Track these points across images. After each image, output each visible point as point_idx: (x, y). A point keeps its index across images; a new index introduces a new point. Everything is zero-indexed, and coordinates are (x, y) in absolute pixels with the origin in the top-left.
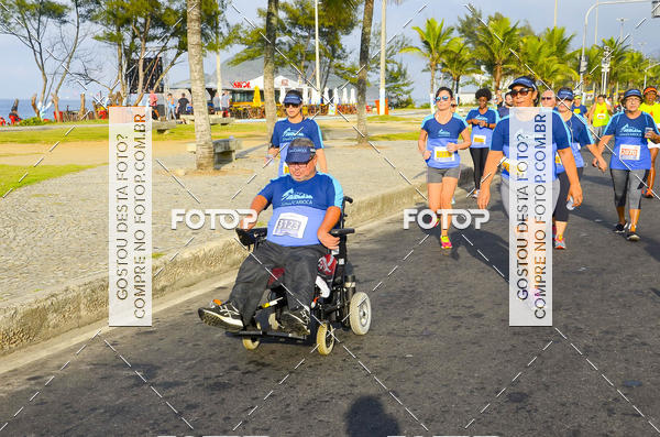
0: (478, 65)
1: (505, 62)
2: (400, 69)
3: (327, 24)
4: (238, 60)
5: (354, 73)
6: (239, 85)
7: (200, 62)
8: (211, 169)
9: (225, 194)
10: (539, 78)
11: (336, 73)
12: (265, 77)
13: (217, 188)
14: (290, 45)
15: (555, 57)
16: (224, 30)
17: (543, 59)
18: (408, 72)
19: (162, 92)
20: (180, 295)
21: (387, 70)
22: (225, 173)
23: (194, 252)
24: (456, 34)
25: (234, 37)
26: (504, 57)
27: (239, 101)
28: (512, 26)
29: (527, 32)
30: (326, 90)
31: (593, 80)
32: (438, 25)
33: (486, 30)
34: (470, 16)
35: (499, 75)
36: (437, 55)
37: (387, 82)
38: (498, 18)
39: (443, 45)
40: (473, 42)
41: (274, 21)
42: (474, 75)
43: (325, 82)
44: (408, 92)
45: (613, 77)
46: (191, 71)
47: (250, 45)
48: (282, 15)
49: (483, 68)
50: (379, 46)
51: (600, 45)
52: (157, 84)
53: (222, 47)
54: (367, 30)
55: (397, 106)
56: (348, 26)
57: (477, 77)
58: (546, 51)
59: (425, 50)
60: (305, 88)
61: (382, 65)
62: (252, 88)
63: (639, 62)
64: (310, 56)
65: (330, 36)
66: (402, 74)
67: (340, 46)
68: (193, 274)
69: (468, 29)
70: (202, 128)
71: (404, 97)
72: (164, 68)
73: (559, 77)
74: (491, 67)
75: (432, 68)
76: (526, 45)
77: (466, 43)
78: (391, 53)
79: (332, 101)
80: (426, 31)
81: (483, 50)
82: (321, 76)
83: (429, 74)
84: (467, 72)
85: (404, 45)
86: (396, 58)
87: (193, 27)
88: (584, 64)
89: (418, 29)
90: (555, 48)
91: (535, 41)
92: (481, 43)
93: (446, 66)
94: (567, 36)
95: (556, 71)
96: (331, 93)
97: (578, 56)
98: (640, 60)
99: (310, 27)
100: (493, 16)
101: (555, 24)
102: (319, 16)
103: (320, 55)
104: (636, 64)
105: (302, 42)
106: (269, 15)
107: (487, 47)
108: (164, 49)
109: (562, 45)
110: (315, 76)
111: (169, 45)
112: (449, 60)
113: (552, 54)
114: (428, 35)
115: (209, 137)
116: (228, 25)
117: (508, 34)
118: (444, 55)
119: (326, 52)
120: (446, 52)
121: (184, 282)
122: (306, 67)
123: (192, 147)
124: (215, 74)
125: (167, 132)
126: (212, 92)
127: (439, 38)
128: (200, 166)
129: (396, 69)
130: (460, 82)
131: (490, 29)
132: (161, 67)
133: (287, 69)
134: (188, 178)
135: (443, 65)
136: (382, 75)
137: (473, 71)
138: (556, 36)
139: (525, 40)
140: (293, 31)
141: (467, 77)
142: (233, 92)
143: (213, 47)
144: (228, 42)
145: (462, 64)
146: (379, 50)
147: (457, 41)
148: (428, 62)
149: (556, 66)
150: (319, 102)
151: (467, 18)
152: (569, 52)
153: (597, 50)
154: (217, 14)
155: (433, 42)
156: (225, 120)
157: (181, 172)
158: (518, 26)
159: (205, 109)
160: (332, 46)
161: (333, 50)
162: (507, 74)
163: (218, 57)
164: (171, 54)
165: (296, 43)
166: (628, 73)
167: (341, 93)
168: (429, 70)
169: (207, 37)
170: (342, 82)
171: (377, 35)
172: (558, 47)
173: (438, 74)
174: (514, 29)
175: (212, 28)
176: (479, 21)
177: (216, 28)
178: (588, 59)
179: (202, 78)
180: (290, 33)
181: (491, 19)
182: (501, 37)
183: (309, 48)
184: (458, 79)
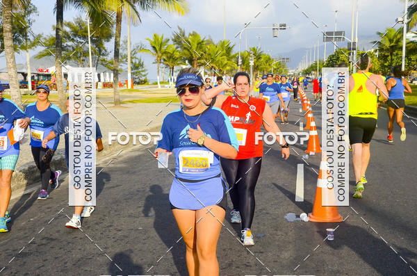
0: (184, 60)
1: (199, 59)
2: (139, 62)
3: (95, 35)
4: (41, 56)
5: (112, 64)
6: (42, 71)
7: (13, 57)
11: (102, 64)
12: (56, 67)
14: (73, 48)
15: (225, 57)
16: (31, 38)
17: (219, 58)
18: (144, 64)
21: (132, 62)
24: (171, 42)
25: (37, 41)
26: (198, 56)
27: (42, 81)
28: (202, 39)
29: (210, 42)
30: (96, 74)
32: (160, 37)
33: (187, 41)
34: (179, 33)
35: (195, 66)
36: (161, 54)
37: (132, 69)
38: (194, 35)
39: (164, 48)
40: (181, 48)
41: (60, 33)
42: (182, 66)
44: (144, 76)
45: (256, 68)
46: (7, 62)
47: (49, 46)
48: (67, 29)
49: (187, 61)
50: (127, 49)
51: (249, 51)
53: (30, 48)
54: (118, 39)
55: (138, 83)
56: (108, 37)
59: (153, 51)
61: (129, 60)
62: (50, 72)
63: (268, 60)
64: (86, 54)
65: (97, 42)
66: (141, 65)
67: (104, 48)
69: (177, 40)
70: (16, 97)
71: (143, 78)
73: (228, 68)
74: (191, 61)
75: (158, 61)
76: (209, 50)
77: (177, 48)
78: (134, 53)
79: (100, 81)
80: (153, 41)
81: (186, 52)
82: (93, 65)
83: (156, 65)
84: (178, 64)
85: (141, 48)
86: (138, 56)
87: (8, 35)
88: (240, 60)
89: (150, 40)
90: (225, 51)
91: (214, 48)
92: (185, 48)
93: (166, 61)
94: (231, 45)
95: (226, 64)
96: (99, 75)
97: (237, 56)
98: (270, 59)
99: (85, 37)
100: (192, 33)
101: (224, 38)
102: (87, 32)
103: (92, 54)
105: (80, 45)
106: (58, 30)
107: (189, 50)
109: (229, 50)
112: (168, 57)
113: (223, 55)
114: (155, 43)
116: (33, 35)
117: (200, 44)
118: (164, 55)
119: (95, 52)
120: (165, 53)
122: (83, 60)
124: (26, 64)
126: (25, 75)
127: (161, 45)
130: (175, 70)
131: (190, 40)
133: (72, 61)
135: (164, 60)
136: (129, 65)
137: (181, 64)
138: (225, 45)
139: (209, 47)
140: (75, 39)
141: (178, 66)
142: (38, 75)
143: (24, 48)
144: (33, 45)
145: (175, 60)
146: (126, 51)
148: (156, 58)
149: (225, 62)
151: (177, 34)
152: (232, 54)
153: (247, 53)
154: (26, 28)
155: (157, 47)
158: (205, 40)
159: (18, 85)
160: (99, 48)
161: (99, 50)
162: (200, 66)
163: (27, 54)
165: (77, 46)
166: (264, 66)
167: (105, 76)
168: (156, 63)
169: (20, 42)
170: (106, 69)
171: (126, 42)
172: (226, 51)
173: (162, 65)
174: (202, 41)
175: (23, 36)
176: (184, 35)
177: (25, 36)
178: (242, 58)
179: (15, 67)
180: (73, 40)
181: (190, 34)
182: (196, 45)
183: (85, 49)
184: (173, 68)
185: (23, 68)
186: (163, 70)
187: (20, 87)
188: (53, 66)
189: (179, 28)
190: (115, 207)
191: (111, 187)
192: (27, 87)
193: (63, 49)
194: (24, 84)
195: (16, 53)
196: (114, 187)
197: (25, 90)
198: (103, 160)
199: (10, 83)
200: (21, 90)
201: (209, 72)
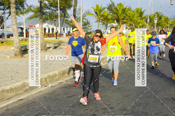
0: (114, 20)
2: (87, 21)
3: (62, 6)
4: (31, 18)
5: (72, 22)
7: (16, 18)
8: (20, 56)
9: (25, 65)
10: (134, 25)
11: (66, 23)
12: (40, 24)
13: (21, 63)
14: (49, 13)
16: (26, 7)
17: (135, 18)
18: (90, 23)
19: (3, 28)
20: (5, 103)
21: (83, 22)
22: (25, 57)
23: (11, 86)
24: (106, 10)
25: (30, 9)
26: (122, 18)
28: (125, 7)
29: (129, 9)
30: (62, 28)
31: (152, 26)
32: (100, 7)
33: (116, 9)
34: (111, 4)
35: (120, 24)
36: (100, 17)
37: (83, 26)
38: (120, 5)
39: (102, 13)
40: (112, 13)
41: (42, 4)
43: (62, 26)
44: (90, 29)
45: (158, 25)
46: (12, 21)
47: (36, 12)
49: (115, 21)
50: (80, 14)
51: (154, 14)
52: (2, 26)
53: (25, 13)
54: (75, 8)
56: (70, 7)
57: (114, 24)
58: (136, 15)
59: (95, 15)
60: (55, 28)
61: (81, 20)
63: (167, 20)
64: (56, 17)
65: (63, 10)
66: (88, 23)
67: (67, 13)
68: (10, 95)
69: (110, 8)
70: (17, 42)
71: (89, 31)
72: (4, 20)
73: (140, 24)
74: (118, 21)
75: (98, 21)
76: (129, 14)
77: (110, 13)
78: (84, 16)
80: (96, 8)
81: (115, 15)
82: (61, 24)
83: (97, 23)
84: (110, 23)
85: (88, 13)
86: (86, 18)
87: (13, 6)
88: (148, 20)
89: (93, 8)
91: (132, 12)
92: (115, 13)
93: (103, 21)
94: (143, 11)
96: (64, 29)
97: (146, 17)
99: (56, 7)
100: (119, 4)
101: (139, 6)
102: (58, 4)
103: (60, 17)
104: (166, 20)
105: (54, 12)
107: (117, 14)
108: (4, 13)
109: (141, 14)
110: (58, 24)
111: (6, 12)
112: (104, 19)
113: (138, 17)
114: (97, 10)
115: (19, 45)
116: (27, 5)
117: (124, 10)
118: (102, 17)
119: (62, 15)
120: (103, 16)
121: (7, 98)
122: (55, 20)
123: (13, 48)
124: (23, 22)
125: (4, 43)
126: (22, 29)
127: (100, 11)
128: (16, 55)
129: (86, 22)
130: (108, 26)
131: (118, 8)
132: (3, 20)
133: (49, 21)
134: (11, 59)
135: (102, 20)
136: (81, 23)
137: (112, 22)
138: (139, 11)
139: (129, 12)
140: (51, 8)
141: (110, 24)
143: (22, 13)
144: (27, 11)
145: (108, 20)
147: (106, 12)
148: (97, 19)
149: (139, 21)
150: (60, 33)
151: (110, 4)
152: (143, 16)
153: (153, 16)
154: (23, 2)
155: (98, 12)
156: (27, 39)
157: (8, 57)
158: (127, 7)
160: (64, 13)
161: (64, 15)
162: (123, 24)
163: (24, 17)
164: (7, 15)
165: (52, 12)
166: (163, 24)
167: (67, 29)
168: (97, 22)
169: (20, 10)
170: (68, 25)
171: (80, 10)
172: (140, 14)
173: (100, 23)
174: (125, 8)
175: (22, 6)
176: (114, 5)
177: (23, 6)
178: (150, 19)
179: (17, 24)
180: (49, 9)
181: (118, 4)
182: (121, 11)
183: (56, 14)
184: (107, 25)
185: (21, 25)
186: (101, 26)
187: (19, 36)
188: (38, 23)
189: (111, 1)
190: (72, 109)
191: (70, 97)
192: (23, 36)
193: (44, 14)
194: (21, 34)
195: (17, 17)
196: (71, 97)
197: (22, 37)
198: (66, 79)
199: (14, 33)
200: (20, 37)
201: (129, 27)
